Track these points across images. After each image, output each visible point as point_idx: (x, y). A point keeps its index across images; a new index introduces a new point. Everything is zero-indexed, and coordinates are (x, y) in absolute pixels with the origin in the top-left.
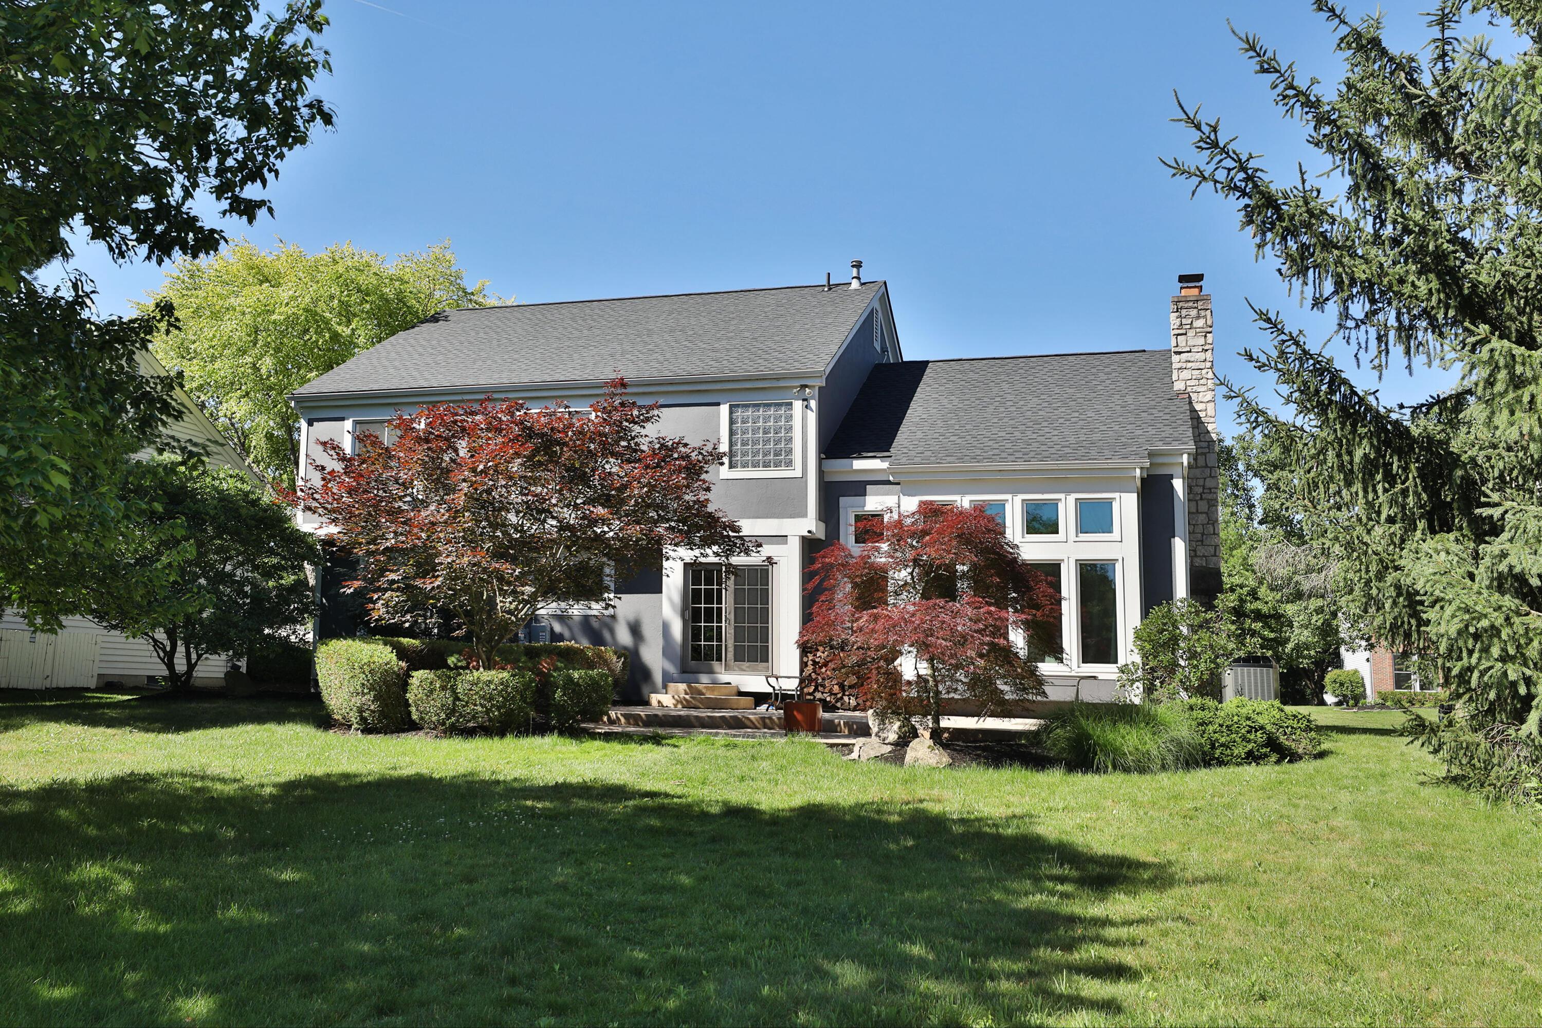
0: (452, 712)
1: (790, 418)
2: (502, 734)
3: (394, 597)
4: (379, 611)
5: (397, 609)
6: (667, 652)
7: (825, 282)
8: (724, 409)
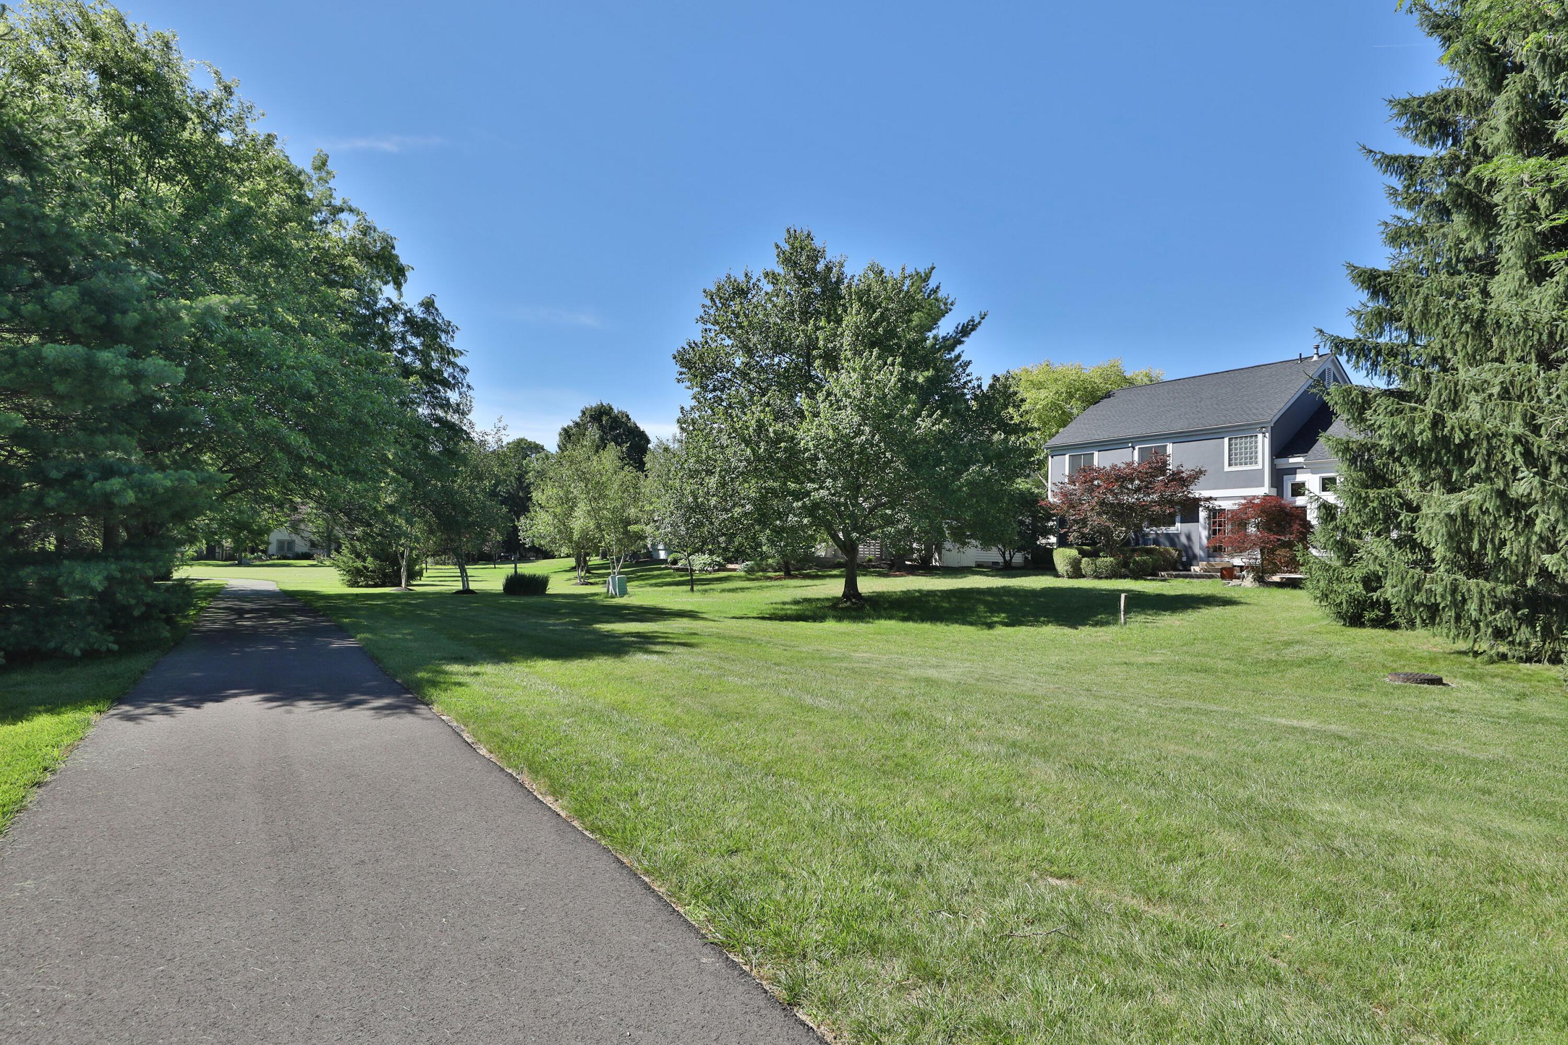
0: (1096, 571)
1: (1256, 442)
2: (1111, 578)
3: (1076, 534)
4: (1071, 538)
5: (1077, 538)
6: (1201, 548)
7: (1298, 357)
8: (1226, 440)
